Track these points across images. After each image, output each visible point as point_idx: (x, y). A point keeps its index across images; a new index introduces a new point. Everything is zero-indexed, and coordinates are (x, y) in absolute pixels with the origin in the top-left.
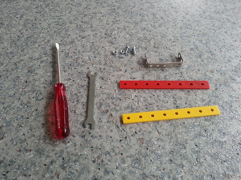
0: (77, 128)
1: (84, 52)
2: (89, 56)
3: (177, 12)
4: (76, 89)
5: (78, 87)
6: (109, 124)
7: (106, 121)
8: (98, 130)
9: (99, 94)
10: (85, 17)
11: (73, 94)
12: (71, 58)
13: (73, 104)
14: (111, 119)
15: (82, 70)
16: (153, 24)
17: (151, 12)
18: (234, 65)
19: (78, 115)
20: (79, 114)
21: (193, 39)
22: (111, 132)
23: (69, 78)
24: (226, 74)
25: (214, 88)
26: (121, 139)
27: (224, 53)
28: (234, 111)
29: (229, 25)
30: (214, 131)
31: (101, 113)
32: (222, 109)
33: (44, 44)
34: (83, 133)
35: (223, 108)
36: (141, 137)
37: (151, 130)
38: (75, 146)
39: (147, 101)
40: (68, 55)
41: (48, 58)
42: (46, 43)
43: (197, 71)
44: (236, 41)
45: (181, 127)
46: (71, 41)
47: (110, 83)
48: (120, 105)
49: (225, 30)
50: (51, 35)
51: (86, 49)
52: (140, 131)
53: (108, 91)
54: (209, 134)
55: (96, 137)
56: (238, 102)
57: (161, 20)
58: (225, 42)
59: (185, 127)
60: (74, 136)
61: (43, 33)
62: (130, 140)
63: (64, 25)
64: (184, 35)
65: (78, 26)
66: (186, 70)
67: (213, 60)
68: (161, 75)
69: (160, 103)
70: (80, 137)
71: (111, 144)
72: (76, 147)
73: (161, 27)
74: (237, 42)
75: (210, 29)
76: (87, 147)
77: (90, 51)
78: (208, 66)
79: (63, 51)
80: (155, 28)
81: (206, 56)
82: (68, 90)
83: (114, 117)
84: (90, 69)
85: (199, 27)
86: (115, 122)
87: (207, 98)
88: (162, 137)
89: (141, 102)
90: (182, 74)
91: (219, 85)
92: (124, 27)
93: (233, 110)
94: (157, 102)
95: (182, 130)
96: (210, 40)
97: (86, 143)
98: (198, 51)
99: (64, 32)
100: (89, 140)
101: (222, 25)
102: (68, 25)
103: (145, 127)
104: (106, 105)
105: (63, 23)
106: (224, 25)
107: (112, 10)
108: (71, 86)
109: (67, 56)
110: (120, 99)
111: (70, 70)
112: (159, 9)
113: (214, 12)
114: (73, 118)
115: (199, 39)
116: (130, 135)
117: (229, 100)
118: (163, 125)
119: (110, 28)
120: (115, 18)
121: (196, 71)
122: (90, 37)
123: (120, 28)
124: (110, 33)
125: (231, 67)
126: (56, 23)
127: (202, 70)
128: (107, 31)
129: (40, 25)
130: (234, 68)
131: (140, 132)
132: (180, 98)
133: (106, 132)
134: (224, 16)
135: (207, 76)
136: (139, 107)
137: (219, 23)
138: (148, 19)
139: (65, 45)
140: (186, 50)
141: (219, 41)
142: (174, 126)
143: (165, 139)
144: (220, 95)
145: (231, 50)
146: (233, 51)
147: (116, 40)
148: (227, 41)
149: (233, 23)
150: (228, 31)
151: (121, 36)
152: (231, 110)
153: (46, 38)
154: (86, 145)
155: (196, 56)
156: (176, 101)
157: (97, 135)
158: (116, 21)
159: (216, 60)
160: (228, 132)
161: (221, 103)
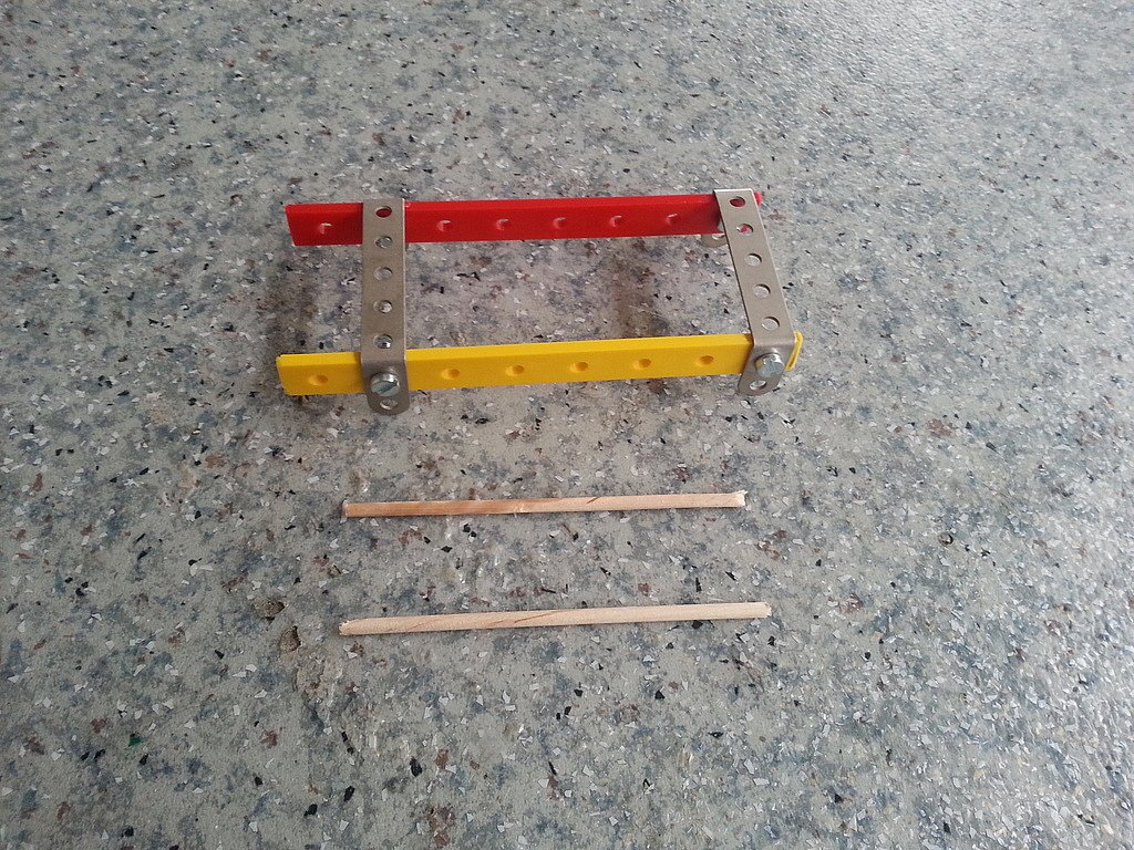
0: (66, 695)
1: (230, 232)
2: (255, 256)
3: (802, 59)
4: (123, 445)
5: (139, 436)
6: (263, 694)
7: (252, 668)
8: (191, 725)
9: (257, 493)
10: (290, 29)
11: (100, 476)
12: (144, 254)
13: (86, 540)
14: (286, 662)
15: (191, 337)
16: (656, 111)
17: (663, 42)
18: (1078, 400)
19: (93, 610)
20: (101, 605)
21: (863, 225)
22: (265, 745)
23: (101, 378)
24: (1022, 451)
25: (936, 528)
26: (319, 799)
27: (1032, 322)
28: (1031, 689)
29: (1082, 162)
30: (891, 810)
31: (238, 616)
32: (959, 671)
33: (16, 163)
34: (97, 731)
35: (970, 663)
36: (441, 798)
37: (513, 757)
38: (25, 814)
39: (527, 570)
40: (134, 237)
41: (15, 241)
42: (30, 156)
43: (853, 417)
44: (1106, 261)
45: (694, 761)
46: (173, 159)
47: (334, 432)
48: (364, 574)
49: (1058, 191)
50: (68, 114)
51: (247, 216)
52: (442, 762)
53: (311, 480)
54: (853, 824)
55: (168, 770)
56: (1062, 632)
57: (709, 94)
58: (1043, 262)
59: (717, 761)
60: (37, 749)
61: (32, 97)
62: (369, 811)
63: (159, 62)
64: (820, 193)
65: (238, 76)
66: (791, 400)
67: (959, 360)
68: (643, 414)
69: (602, 586)
70: (75, 758)
71: (246, 827)
72: (34, 824)
73: (697, 136)
74: (1111, 270)
75: (971, 173)
76: (100, 826)
77: (268, 226)
78: (923, 389)
79: (115, 209)
80: (662, 137)
81: (919, 331)
82: (76, 448)
83: (305, 648)
84: (242, 334)
85: (913, 157)
86: (308, 684)
87: (883, 588)
88: (570, 813)
89: (489, 570)
90: (766, 421)
91: (964, 518)
92: (495, 109)
93: (1025, 680)
94: (586, 584)
95: (696, 779)
96: (965, 239)
97: (97, 798)
98: (881, 298)
99: (147, 104)
100: (119, 780)
101: (1043, 163)
102: (182, 63)
103: (481, 733)
104: (280, 568)
105: (156, 50)
106: (1052, 163)
107: (446, 11)
108: (101, 425)
109: (128, 241)
110: (374, 541)
111: (121, 325)
112: (705, 32)
113: (1014, 80)
114: (63, 630)
115: (900, 228)
116: (377, 777)
117: (1010, 614)
118: (593, 732)
119: (415, 108)
120: (450, 51)
121: (848, 414)
122: (284, 149)
123: (468, 113)
124: (408, 133)
125: (1058, 414)
126: (119, 50)
127: (882, 414)
128: (391, 120)
129: (27, 51)
130: (1070, 421)
131: (443, 768)
132: (725, 568)
133: (236, 745)
134: (1062, 110)
135: (907, 450)
136: (474, 600)
137: (1027, 146)
138: (637, 78)
139: (133, 178)
140: (811, 283)
141: (1015, 249)
142: (655, 745)
143: (581, 829)
144: (962, 575)
145: (1069, 310)
146: (1081, 316)
147: (430, 183)
148: (1054, 256)
149: (1108, 153)
150: (1073, 199)
151: (464, 161)
152: (1014, 682)
153: (41, 129)
154: (95, 815)
155: (863, 324)
156: (699, 589)
157: (177, 758)
158: (457, 73)
159: (973, 363)
160: (975, 823)
161: (963, 631)
